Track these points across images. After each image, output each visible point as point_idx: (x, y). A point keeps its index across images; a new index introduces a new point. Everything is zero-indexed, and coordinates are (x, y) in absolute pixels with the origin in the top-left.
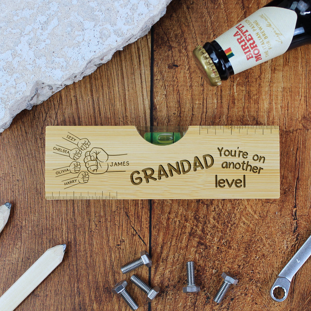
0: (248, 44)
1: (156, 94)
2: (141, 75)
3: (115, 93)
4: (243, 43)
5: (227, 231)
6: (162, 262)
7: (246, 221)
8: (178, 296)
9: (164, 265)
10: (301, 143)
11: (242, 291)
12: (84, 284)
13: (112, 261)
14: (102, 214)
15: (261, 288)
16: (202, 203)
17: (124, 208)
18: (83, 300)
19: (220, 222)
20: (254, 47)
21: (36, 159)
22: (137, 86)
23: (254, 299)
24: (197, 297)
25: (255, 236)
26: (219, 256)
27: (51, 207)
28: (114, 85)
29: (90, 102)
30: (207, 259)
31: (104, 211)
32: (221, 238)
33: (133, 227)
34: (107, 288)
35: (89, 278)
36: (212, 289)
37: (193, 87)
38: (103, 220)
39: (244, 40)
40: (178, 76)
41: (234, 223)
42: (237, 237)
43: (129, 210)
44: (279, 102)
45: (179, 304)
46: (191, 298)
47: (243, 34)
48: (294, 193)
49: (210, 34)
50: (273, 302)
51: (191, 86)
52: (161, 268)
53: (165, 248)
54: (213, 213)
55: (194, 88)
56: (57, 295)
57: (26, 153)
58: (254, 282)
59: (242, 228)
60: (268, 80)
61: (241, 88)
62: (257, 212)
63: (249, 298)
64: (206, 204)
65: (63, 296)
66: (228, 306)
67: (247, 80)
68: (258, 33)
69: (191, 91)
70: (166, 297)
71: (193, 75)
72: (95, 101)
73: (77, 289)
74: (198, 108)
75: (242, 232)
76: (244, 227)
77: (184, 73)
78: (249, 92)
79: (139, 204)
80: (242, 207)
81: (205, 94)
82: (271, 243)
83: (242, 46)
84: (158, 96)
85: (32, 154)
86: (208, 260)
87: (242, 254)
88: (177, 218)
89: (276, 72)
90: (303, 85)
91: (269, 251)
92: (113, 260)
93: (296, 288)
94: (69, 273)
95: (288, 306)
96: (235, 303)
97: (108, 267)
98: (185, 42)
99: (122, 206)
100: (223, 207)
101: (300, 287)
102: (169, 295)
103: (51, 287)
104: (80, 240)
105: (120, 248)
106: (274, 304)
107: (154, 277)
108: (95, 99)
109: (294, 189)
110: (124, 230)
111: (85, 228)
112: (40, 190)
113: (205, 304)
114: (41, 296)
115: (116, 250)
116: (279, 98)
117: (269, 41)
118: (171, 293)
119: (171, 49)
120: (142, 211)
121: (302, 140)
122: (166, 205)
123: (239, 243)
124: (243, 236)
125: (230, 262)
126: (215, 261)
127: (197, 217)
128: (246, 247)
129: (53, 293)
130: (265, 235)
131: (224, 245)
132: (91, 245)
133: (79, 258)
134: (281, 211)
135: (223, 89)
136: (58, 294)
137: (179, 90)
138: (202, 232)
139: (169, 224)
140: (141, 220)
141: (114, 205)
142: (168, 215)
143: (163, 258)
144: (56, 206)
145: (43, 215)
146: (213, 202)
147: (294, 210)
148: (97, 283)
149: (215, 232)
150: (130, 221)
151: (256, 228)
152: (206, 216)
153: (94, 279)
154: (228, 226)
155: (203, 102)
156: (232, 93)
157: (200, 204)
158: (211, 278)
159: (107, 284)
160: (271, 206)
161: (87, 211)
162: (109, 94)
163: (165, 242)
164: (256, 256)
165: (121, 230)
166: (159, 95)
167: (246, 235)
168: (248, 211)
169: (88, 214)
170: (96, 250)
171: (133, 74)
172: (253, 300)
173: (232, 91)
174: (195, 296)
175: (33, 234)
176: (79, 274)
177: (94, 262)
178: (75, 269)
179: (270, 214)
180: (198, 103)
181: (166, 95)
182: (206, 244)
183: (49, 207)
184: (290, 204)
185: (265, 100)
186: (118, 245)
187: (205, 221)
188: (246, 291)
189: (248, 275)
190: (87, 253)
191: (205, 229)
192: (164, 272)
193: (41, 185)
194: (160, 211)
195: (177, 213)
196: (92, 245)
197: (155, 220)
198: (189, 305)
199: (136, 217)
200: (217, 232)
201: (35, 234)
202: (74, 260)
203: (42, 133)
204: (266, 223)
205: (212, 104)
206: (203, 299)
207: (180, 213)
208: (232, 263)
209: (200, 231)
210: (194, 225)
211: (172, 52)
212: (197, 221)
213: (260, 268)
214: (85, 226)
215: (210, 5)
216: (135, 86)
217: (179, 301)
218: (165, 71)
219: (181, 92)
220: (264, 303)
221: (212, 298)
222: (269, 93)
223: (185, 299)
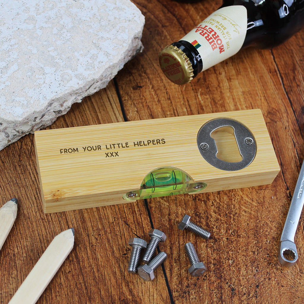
0: (211, 35)
1: (127, 111)
2: (108, 98)
5: (231, 222)
6: (175, 263)
7: (246, 210)
8: (201, 293)
9: (178, 265)
10: (274, 134)
11: (264, 276)
12: (97, 301)
13: (122, 271)
14: (100, 227)
15: (281, 269)
16: (198, 200)
17: (122, 218)
19: (222, 214)
20: (216, 37)
21: (18, 186)
22: (107, 107)
23: (279, 282)
24: (221, 291)
25: (260, 221)
26: (231, 247)
27: (43, 229)
30: (219, 251)
31: (102, 224)
32: (227, 230)
33: (135, 234)
34: (124, 299)
35: (102, 293)
36: (234, 279)
37: (161, 101)
38: (102, 232)
39: (206, 33)
40: (144, 94)
41: (236, 213)
42: (243, 225)
43: (127, 218)
44: (243, 103)
45: (205, 302)
46: (215, 293)
47: (203, 29)
48: (282, 177)
51: (159, 101)
52: (176, 269)
53: (174, 248)
54: (213, 207)
55: (162, 102)
57: (6, 181)
58: (273, 265)
59: (244, 217)
60: (227, 87)
61: (205, 97)
62: (254, 200)
63: (274, 282)
64: (203, 201)
66: (256, 294)
67: (208, 90)
68: (217, 26)
69: (160, 104)
70: (189, 296)
71: (158, 92)
72: (69, 125)
75: (246, 220)
76: (246, 215)
77: (149, 91)
78: (213, 99)
79: (137, 212)
80: (238, 197)
81: (174, 105)
82: (276, 226)
83: (206, 37)
84: (130, 113)
85: (13, 182)
86: (221, 252)
87: (253, 241)
88: (178, 218)
89: (232, 80)
90: (259, 88)
91: (277, 233)
92: (123, 271)
94: (78, 293)
96: (262, 289)
97: (119, 279)
98: (143, 67)
99: (119, 216)
100: (220, 200)
102: (192, 294)
104: (83, 257)
105: (128, 257)
106: (300, 283)
107: (171, 279)
108: (68, 123)
109: (281, 174)
110: (127, 239)
111: (85, 244)
112: (27, 215)
113: (232, 297)
115: (124, 260)
116: (242, 100)
117: (228, 31)
118: (194, 292)
119: (131, 74)
120: (141, 217)
121: (274, 132)
122: (164, 208)
123: (247, 231)
124: (248, 224)
125: (243, 250)
126: (228, 251)
127: (198, 213)
128: (255, 233)
130: (269, 219)
131: (233, 234)
132: (96, 259)
133: (85, 275)
134: (276, 195)
135: (189, 99)
137: (148, 106)
138: (207, 226)
139: (172, 225)
140: (143, 226)
141: (110, 216)
142: (168, 217)
143: (175, 258)
144: (49, 228)
145: (36, 239)
146: (210, 197)
147: (288, 192)
148: (111, 297)
149: (220, 225)
150: (131, 229)
151: (258, 214)
152: (206, 212)
153: (107, 294)
154: (231, 217)
156: (198, 102)
157: (197, 202)
158: (230, 269)
159: (122, 296)
160: (265, 192)
161: (83, 227)
162: (82, 118)
163: (172, 243)
164: (266, 240)
165: (123, 239)
166: (131, 112)
167: (250, 223)
168: (246, 200)
169: (85, 229)
170: (102, 263)
171: (101, 99)
173: (198, 100)
174: (219, 291)
175: (29, 259)
176: (89, 292)
177: (103, 275)
178: (84, 287)
179: (267, 200)
180: (170, 114)
181: (137, 112)
182: (215, 237)
184: (282, 187)
185: (230, 103)
186: (125, 254)
187: (207, 216)
188: (269, 276)
189: (265, 259)
190: (93, 268)
191: (209, 223)
192: (179, 272)
193: (28, 210)
194: (159, 215)
195: (177, 213)
196: (97, 260)
197: (156, 224)
198: (216, 301)
199: (136, 224)
200: (222, 224)
201: (31, 259)
202: (80, 278)
203: (20, 160)
204: (266, 208)
205: (183, 113)
206: (228, 292)
207: (180, 213)
208: (246, 250)
209: (204, 226)
210: (197, 221)
211: (133, 76)
212: (199, 218)
213: (274, 250)
214: (84, 241)
215: (157, 38)
216: (105, 108)
217: (204, 299)
218: (131, 93)
219: (151, 107)
220: (290, 285)
221: (237, 289)
222: (231, 97)
223: (210, 295)
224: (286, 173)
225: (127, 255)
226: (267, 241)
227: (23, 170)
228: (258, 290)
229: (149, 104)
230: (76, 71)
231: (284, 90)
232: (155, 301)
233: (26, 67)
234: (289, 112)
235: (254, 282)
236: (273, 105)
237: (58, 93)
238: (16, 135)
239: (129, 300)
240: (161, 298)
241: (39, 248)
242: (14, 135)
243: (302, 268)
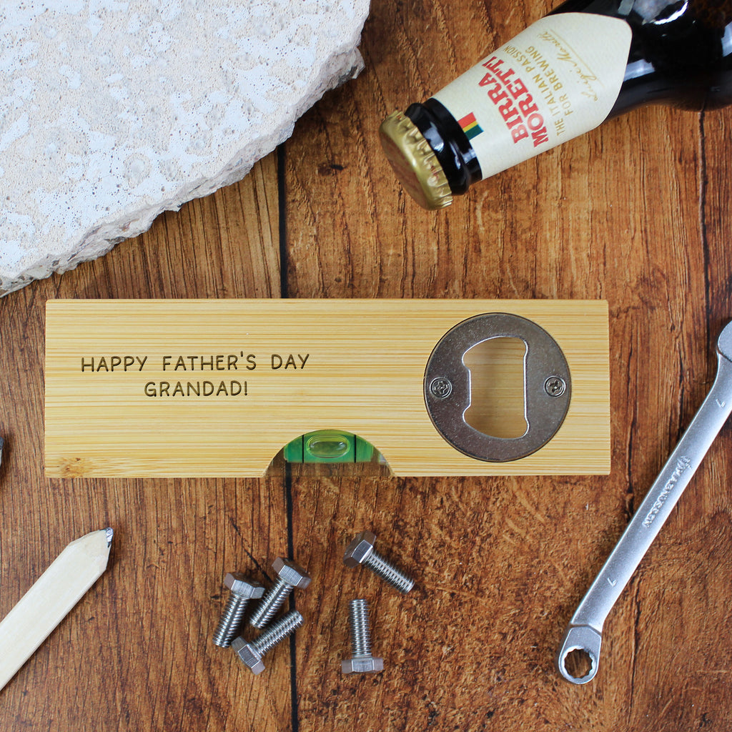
0: (516, 104)
1: (292, 234)
2: (255, 191)
3: (195, 235)
4: (503, 102)
5: (471, 555)
6: (321, 634)
7: (517, 530)
8: (362, 712)
9: (326, 640)
10: (639, 339)
11: (511, 693)
12: (138, 693)
13: (202, 634)
14: (175, 524)
15: (556, 683)
16: (411, 489)
17: (227, 509)
18: (137, 729)
19: (455, 534)
20: (530, 110)
21: (13, 399)
22: (247, 217)
23: (542, 711)
24: (407, 712)
25: (539, 563)
26: (456, 615)
27: (53, 511)
28: (192, 218)
29: (137, 258)
30: (427, 622)
31: (180, 518)
32: (459, 572)
33: (248, 554)
34: (194, 699)
35: (150, 677)
36: (442, 691)
37: (380, 215)
38: (177, 538)
39: (504, 95)
40: (343, 191)
41: (489, 535)
42: (497, 567)
43: (239, 512)
44: (584, 244)
47: (502, 78)
48: (625, 457)
49: (416, 91)
50: (586, 717)
51: (375, 214)
52: (320, 648)
53: (327, 599)
54: (439, 513)
55: (381, 217)
56: (74, 719)
58: (540, 671)
59: (507, 545)
60: (555, 194)
61: (493, 215)
62: (542, 507)
63: (530, 710)
64: (421, 493)
65: (90, 721)
66: (482, 731)
67: (506, 196)
68: (539, 75)
69: (375, 224)
70: (334, 714)
71: (379, 187)
72: (148, 255)
73: (121, 705)
74: (393, 265)
75: (509, 556)
76: (512, 542)
77: (358, 183)
78: (512, 224)
79: (263, 501)
80: (505, 496)
81: (409, 231)
82: (576, 578)
83: (501, 108)
84: (297, 240)
86: (430, 623)
87: (509, 608)
88: (353, 527)
89: (574, 174)
90: (638, 203)
91: (571, 597)
92: (206, 634)
93: (638, 680)
94: (101, 668)
95: (621, 724)
96: (498, 722)
97: (193, 651)
98: (357, 110)
99: (222, 503)
100: (460, 497)
101: (646, 677)
102: (341, 710)
103: (60, 703)
104: (124, 589)
105: (221, 605)
106: (588, 720)
107: (303, 670)
108: (148, 251)
109: (625, 449)
110: (228, 562)
111: (134, 560)
112: (24, 472)
113: (427, 729)
114: (37, 725)
115: (211, 610)
116: (584, 235)
117: (565, 95)
118: (346, 706)
119: (325, 128)
120: (269, 514)
121: (641, 334)
122: (327, 499)
123: (503, 584)
124: (510, 565)
125: (481, 627)
126: (446, 625)
127: (401, 523)
128: (519, 589)
129: (65, 716)
130: (562, 560)
131: (467, 586)
132: (152, 598)
133: (123, 631)
134: (596, 501)
135: (451, 218)
136: (76, 719)
137: (346, 225)
138: (414, 557)
139: (335, 542)
140: (269, 536)
141: (202, 502)
142: (331, 523)
143: (323, 623)
144: (64, 510)
145: (33, 531)
146: (438, 487)
147: (628, 498)
148: (169, 688)
149: (445, 558)
150: (242, 539)
151: (539, 545)
152: (421, 521)
153: (162, 680)
154: (474, 543)
155: (406, 252)
156: (472, 228)
157: (406, 494)
158: (440, 667)
159: (191, 690)
160: (574, 491)
161: (138, 518)
162: (181, 239)
163: (327, 586)
164: (541, 609)
165: (220, 560)
166: (301, 238)
167: (516, 563)
168: (521, 505)
169: (142, 525)
170: (164, 610)
171: (237, 190)
172: (539, 713)
173: (472, 222)
174: (402, 712)
176: (125, 669)
177: (159, 639)
178: (116, 658)
179: (573, 511)
180: (394, 254)
181: (316, 238)
182: (424, 586)
183: (48, 513)
184: (617, 485)
185: (551, 241)
186: (216, 597)
187: (420, 534)
188: (523, 693)
189: (525, 655)
190: (142, 619)
191: (419, 551)
192: (326, 656)
193: (27, 460)
194: (311, 513)
195: (354, 515)
196: (153, 600)
197: (300, 535)
199: (255, 529)
200: (450, 557)
201: (17, 578)
202: (112, 636)
203: (24, 336)
204: (563, 532)
205: (426, 255)
206: (420, 716)
207: (359, 517)
208: (487, 628)
209: (408, 556)
210: (393, 542)
211: (327, 134)
212: (400, 534)
213: (553, 637)
214: (135, 554)
215: (412, 23)
216: (241, 218)
217: (365, 724)
218: (313, 181)
219: (351, 228)
220: (564, 720)
221: (442, 715)
222: (559, 224)
223: (380, 718)
224: (638, 449)
225: (219, 600)
226: (542, 612)
227: (27, 363)
228: (489, 722)
229: (350, 221)
230: (162, 152)
231: (700, 219)
232: (259, 712)
234: (694, 284)
235: (486, 703)
236: (659, 262)
237: (110, 212)
238: (16, 282)
239: (204, 702)
240: (273, 708)
241: (37, 553)
243: (605, 686)
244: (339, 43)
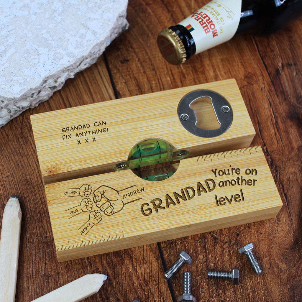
1: (116, 83)
2: (99, 73)
8: (187, 243)
10: (251, 95)
18: (96, 269)
21: (21, 155)
22: (98, 81)
23: (258, 230)
24: (205, 240)
28: (78, 84)
29: (61, 100)
40: (131, 67)
44: (221, 69)
45: (190, 251)
46: (199, 242)
48: (259, 135)
49: (148, 34)
50: (276, 229)
51: (145, 72)
55: (147, 73)
56: (68, 270)
57: (11, 151)
61: (187, 65)
63: (253, 231)
65: (75, 269)
66: (237, 242)
69: (145, 75)
70: (176, 247)
71: (144, 64)
73: (87, 260)
74: (155, 86)
77: (136, 64)
78: (194, 67)
81: (158, 75)
84: (118, 84)
85: (16, 152)
93: (291, 211)
95: (291, 229)
96: (242, 237)
98: (129, 42)
101: (294, 210)
102: (178, 245)
103: (61, 265)
106: (277, 230)
108: (64, 97)
112: (30, 180)
113: (214, 245)
114: (53, 276)
118: (180, 242)
119: (119, 50)
129: (64, 269)
135: (172, 69)
136: (69, 270)
137: (135, 77)
145: (38, 201)
147: (265, 148)
155: (159, 82)
156: (180, 71)
162: (75, 92)
166: (120, 84)
171: (92, 73)
172: (257, 231)
173: (180, 69)
174: (203, 240)
175: (32, 220)
180: (155, 83)
181: (125, 83)
183: (42, 193)
185: (209, 70)
188: (248, 225)
193: (31, 176)
198: (200, 250)
203: (22, 132)
205: (166, 82)
206: (211, 241)
211: (121, 52)
215: (142, 15)
216: (96, 82)
217: (190, 248)
218: (119, 66)
219: (137, 78)
220: (268, 232)
221: (219, 239)
222: (211, 64)
223: (195, 245)
224: (263, 131)
227: (25, 141)
228: (238, 238)
229: (136, 75)
230: (66, 50)
231: (259, 56)
232: (145, 252)
233: (22, 49)
234: (264, 75)
235: (235, 231)
236: (250, 70)
237: (51, 71)
238: (17, 110)
239: (122, 252)
240: (150, 249)
241: (41, 209)
242: (15, 111)
243: (279, 216)
244: (120, 11)
